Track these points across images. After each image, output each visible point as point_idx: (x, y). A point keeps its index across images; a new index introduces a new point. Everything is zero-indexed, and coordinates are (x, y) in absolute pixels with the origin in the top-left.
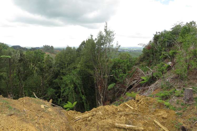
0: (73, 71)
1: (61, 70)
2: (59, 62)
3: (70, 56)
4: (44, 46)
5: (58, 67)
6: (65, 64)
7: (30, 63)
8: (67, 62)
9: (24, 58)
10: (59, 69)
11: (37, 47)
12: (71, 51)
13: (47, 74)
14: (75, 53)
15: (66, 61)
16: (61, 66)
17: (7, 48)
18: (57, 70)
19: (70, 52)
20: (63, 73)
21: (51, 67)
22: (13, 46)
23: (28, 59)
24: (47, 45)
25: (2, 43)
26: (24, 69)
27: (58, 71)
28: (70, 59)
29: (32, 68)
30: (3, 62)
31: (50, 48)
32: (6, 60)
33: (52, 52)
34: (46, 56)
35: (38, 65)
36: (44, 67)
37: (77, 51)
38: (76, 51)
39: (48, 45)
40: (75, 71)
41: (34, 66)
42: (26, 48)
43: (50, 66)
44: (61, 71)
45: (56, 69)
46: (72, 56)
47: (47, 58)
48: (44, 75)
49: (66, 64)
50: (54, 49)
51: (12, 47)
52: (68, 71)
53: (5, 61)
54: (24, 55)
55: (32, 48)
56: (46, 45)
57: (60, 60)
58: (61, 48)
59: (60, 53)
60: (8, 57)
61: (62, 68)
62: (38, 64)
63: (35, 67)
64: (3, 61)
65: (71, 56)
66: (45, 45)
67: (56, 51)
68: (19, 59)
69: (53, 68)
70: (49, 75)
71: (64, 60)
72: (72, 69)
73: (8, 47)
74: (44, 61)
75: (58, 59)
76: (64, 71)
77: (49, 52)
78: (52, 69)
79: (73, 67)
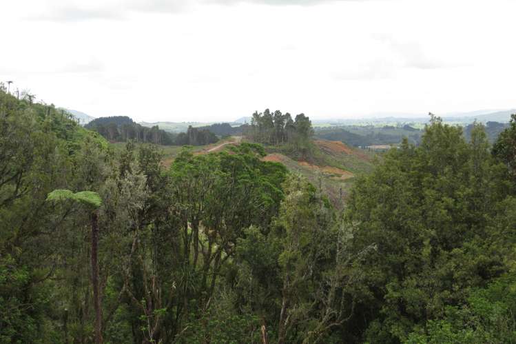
0: (477, 298)
1: (394, 282)
2: (375, 226)
3: (451, 191)
4: (256, 115)
5: (368, 262)
6: (418, 245)
7: (195, 228)
8: (433, 233)
9: (164, 198)
10: (377, 274)
11: (216, 126)
12: (456, 155)
13: (300, 309)
14: (486, 165)
15: (427, 226)
16: (392, 257)
17: (69, 132)
18: (365, 281)
19: (451, 158)
20: (401, 304)
21: (324, 262)
22: (97, 120)
23: (186, 206)
24: (272, 111)
25: (49, 104)
26: (159, 260)
27: (371, 289)
28: (450, 210)
29: (208, 257)
30: (53, 220)
31: (291, 125)
32: (69, 210)
33: (304, 151)
34: (298, 188)
35: (243, 245)
36: (283, 257)
37: (494, 152)
38: (489, 150)
39: (278, 112)
40: (492, 301)
41: (215, 247)
42: (161, 127)
43: (317, 255)
44: (392, 294)
45: (357, 273)
46: (469, 191)
47: (301, 203)
48: (285, 316)
49: (426, 243)
50: (313, 131)
51: (91, 123)
52: (437, 296)
53: (68, 218)
54: (164, 180)
55: (192, 130)
56: (267, 111)
57: (384, 218)
58: (355, 128)
59: (382, 169)
60: (87, 199)
61: (400, 272)
62: (245, 237)
63: (224, 254)
64: (54, 218)
65: (453, 189)
66: (261, 111)
67: (322, 141)
68: (140, 206)
69: (340, 267)
70: (310, 314)
71: (414, 218)
72: (464, 280)
73: (74, 124)
74: (281, 221)
75: (371, 206)
76: (411, 291)
77: (283, 152)
78: (332, 277)
79: (473, 263)
